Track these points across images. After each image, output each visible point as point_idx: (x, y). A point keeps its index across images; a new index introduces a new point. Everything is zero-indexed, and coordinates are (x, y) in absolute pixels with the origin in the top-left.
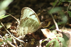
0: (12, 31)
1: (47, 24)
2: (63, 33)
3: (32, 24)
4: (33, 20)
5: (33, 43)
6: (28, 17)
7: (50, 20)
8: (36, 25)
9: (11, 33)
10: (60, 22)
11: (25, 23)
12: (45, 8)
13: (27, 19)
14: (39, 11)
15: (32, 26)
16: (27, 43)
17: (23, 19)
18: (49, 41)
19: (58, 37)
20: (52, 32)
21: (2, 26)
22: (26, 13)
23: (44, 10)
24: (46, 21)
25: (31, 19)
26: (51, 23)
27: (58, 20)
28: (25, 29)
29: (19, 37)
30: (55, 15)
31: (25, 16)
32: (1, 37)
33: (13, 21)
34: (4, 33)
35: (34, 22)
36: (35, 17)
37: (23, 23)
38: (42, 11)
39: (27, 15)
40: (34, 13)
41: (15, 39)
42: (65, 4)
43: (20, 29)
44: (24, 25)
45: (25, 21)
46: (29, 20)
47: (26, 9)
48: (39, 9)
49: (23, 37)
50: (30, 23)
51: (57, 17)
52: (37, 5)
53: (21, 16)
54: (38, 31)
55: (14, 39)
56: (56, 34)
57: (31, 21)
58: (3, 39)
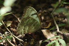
0: (12, 29)
1: (48, 25)
2: (64, 35)
3: (33, 24)
4: (34, 20)
5: (33, 43)
6: (30, 16)
7: (51, 22)
8: (36, 25)
9: (11, 31)
10: (60, 24)
11: (26, 22)
12: (46, 9)
13: (29, 18)
14: (40, 11)
15: (33, 25)
16: (26, 42)
17: (24, 18)
18: (48, 42)
19: (59, 38)
20: (52, 33)
21: (3, 23)
22: (28, 12)
23: (45, 11)
24: (47, 21)
25: (32, 19)
26: (51, 24)
27: (59, 21)
28: (26, 28)
29: (19, 36)
30: (56, 17)
31: (27, 15)
32: (1, 34)
33: (14, 20)
34: (4, 31)
35: (35, 22)
36: (37, 17)
37: (24, 22)
38: (43, 12)
39: (29, 14)
40: (36, 13)
41: (15, 37)
42: (66, 6)
43: (21, 28)
44: (25, 24)
45: (26, 20)
46: (31, 19)
47: (28, 8)
48: (40, 9)
49: (23, 36)
50: (31, 22)
51: (58, 18)
52: (38, 5)
53: (23, 15)
54: (38, 31)
55: (13, 38)
56: (56, 35)
57: (32, 20)
58: (3, 37)
